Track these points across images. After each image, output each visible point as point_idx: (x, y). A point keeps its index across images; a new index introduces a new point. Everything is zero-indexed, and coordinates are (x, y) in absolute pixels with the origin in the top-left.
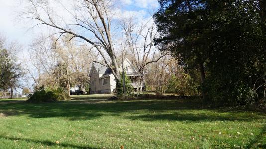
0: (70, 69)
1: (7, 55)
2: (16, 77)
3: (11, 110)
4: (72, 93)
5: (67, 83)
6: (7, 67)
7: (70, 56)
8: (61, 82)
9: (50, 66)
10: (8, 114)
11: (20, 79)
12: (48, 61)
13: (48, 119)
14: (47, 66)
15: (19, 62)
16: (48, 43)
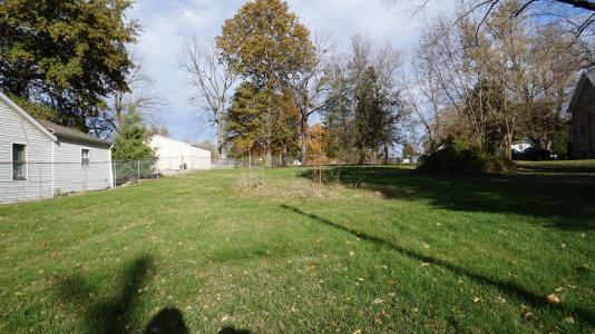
0: (511, 95)
1: (374, 78)
2: (391, 121)
3: (392, 187)
4: (516, 156)
5: (504, 131)
6: (376, 102)
7: (510, 64)
8: (487, 128)
9: (461, 92)
10: (389, 195)
11: (398, 125)
12: (457, 81)
13: (480, 216)
14: (453, 94)
15: (395, 90)
16: (455, 39)
